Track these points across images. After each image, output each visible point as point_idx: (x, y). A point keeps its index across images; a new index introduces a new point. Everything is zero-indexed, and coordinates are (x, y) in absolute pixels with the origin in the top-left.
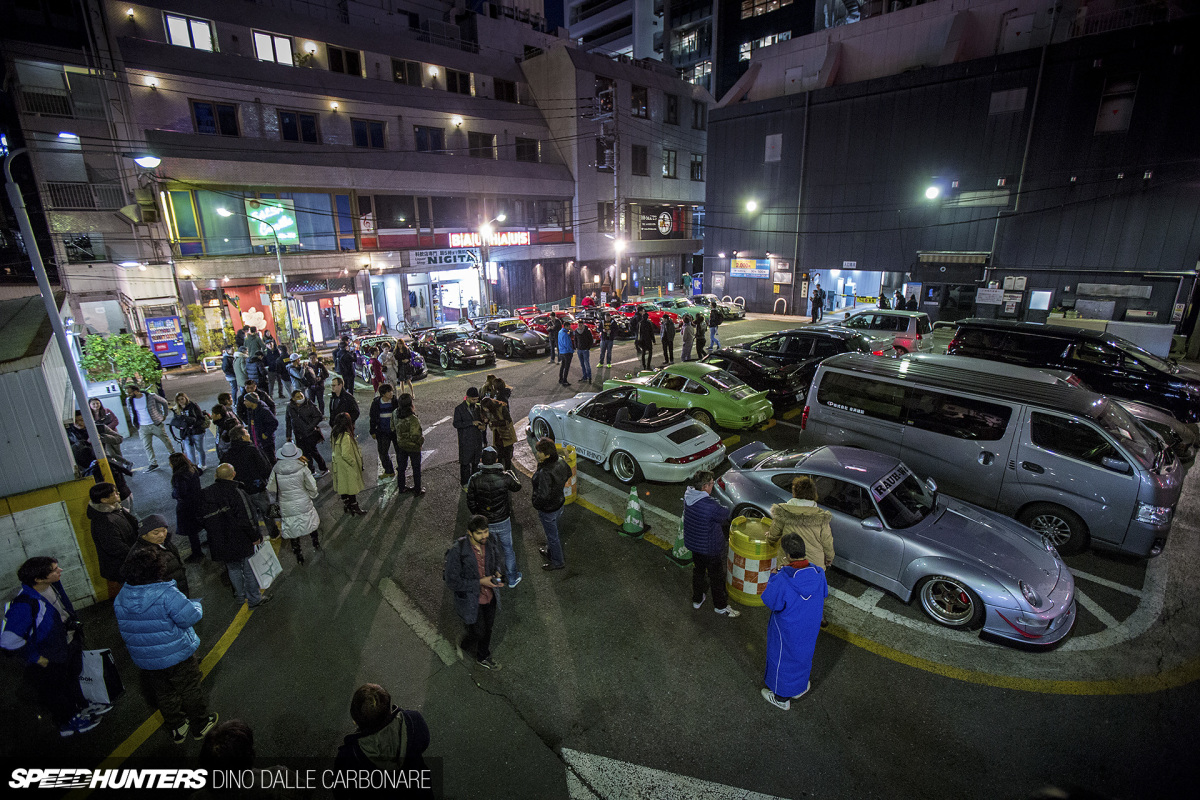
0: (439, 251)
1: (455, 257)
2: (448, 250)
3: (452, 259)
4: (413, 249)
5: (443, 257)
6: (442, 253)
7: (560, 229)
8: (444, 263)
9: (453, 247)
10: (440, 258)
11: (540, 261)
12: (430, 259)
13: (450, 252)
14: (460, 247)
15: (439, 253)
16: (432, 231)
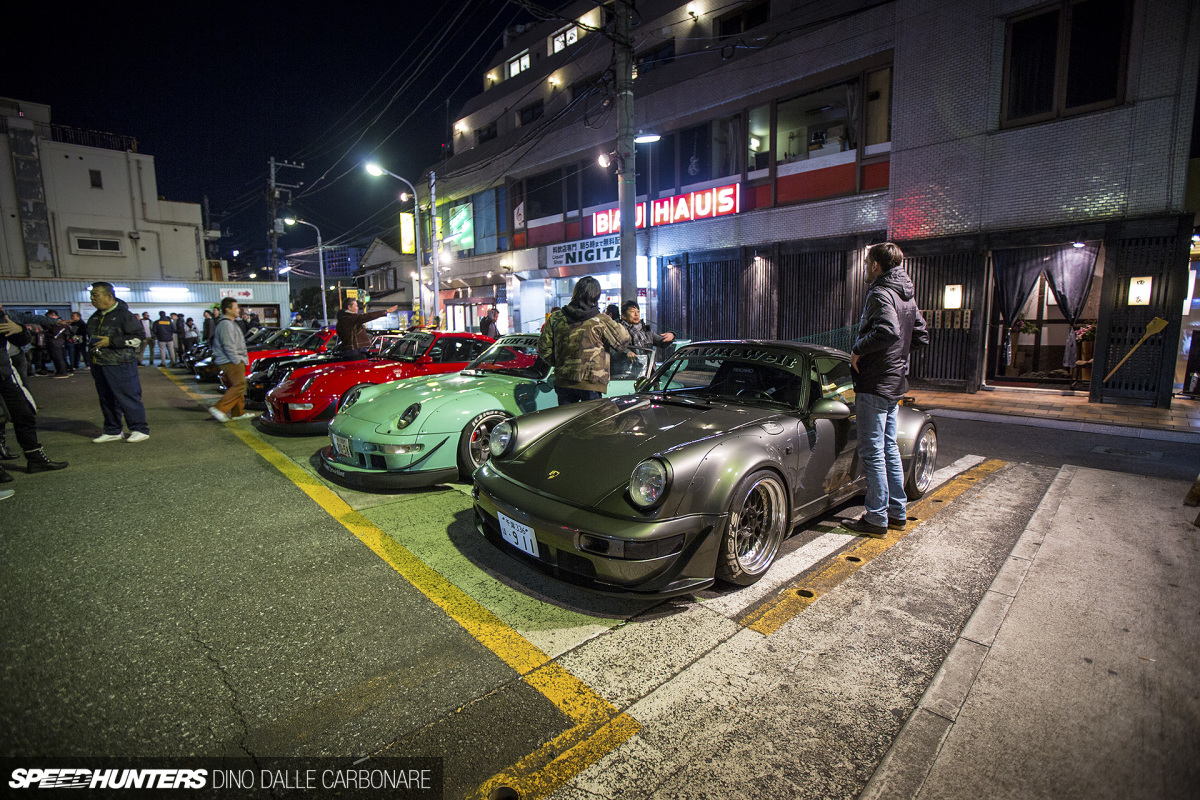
0: (578, 243)
1: (598, 250)
2: (589, 240)
3: (595, 254)
4: (552, 243)
5: (584, 251)
6: (582, 246)
7: (850, 157)
8: (585, 262)
9: (599, 235)
10: (580, 253)
11: (765, 251)
12: (568, 255)
13: (592, 244)
14: (607, 234)
15: (579, 246)
16: (581, 213)
